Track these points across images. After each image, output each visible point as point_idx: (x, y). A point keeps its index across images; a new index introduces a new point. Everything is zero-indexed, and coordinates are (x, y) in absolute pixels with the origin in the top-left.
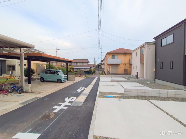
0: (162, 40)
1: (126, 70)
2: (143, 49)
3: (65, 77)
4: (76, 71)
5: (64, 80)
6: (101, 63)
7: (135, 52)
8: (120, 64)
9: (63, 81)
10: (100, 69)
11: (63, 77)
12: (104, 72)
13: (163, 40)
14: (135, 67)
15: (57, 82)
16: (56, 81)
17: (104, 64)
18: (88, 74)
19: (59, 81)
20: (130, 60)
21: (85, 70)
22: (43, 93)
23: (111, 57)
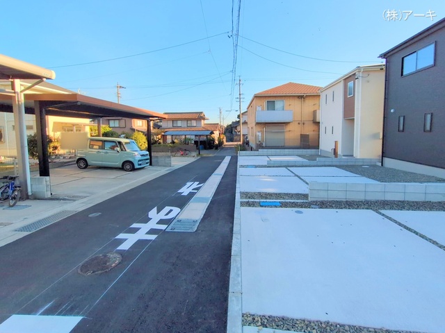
0: (403, 59)
1: (304, 138)
2: (350, 84)
3: (142, 155)
4: (173, 142)
5: (140, 165)
6: (239, 122)
7: (329, 92)
8: (289, 123)
9: (137, 166)
10: (237, 135)
11: (139, 157)
12: (248, 143)
13: (405, 59)
14: (329, 131)
15: (122, 168)
16: (121, 166)
17: (245, 123)
18: (205, 148)
19: (128, 167)
20: (315, 112)
21: (197, 139)
22: (85, 200)
23: (265, 104)
